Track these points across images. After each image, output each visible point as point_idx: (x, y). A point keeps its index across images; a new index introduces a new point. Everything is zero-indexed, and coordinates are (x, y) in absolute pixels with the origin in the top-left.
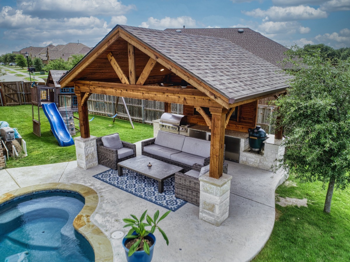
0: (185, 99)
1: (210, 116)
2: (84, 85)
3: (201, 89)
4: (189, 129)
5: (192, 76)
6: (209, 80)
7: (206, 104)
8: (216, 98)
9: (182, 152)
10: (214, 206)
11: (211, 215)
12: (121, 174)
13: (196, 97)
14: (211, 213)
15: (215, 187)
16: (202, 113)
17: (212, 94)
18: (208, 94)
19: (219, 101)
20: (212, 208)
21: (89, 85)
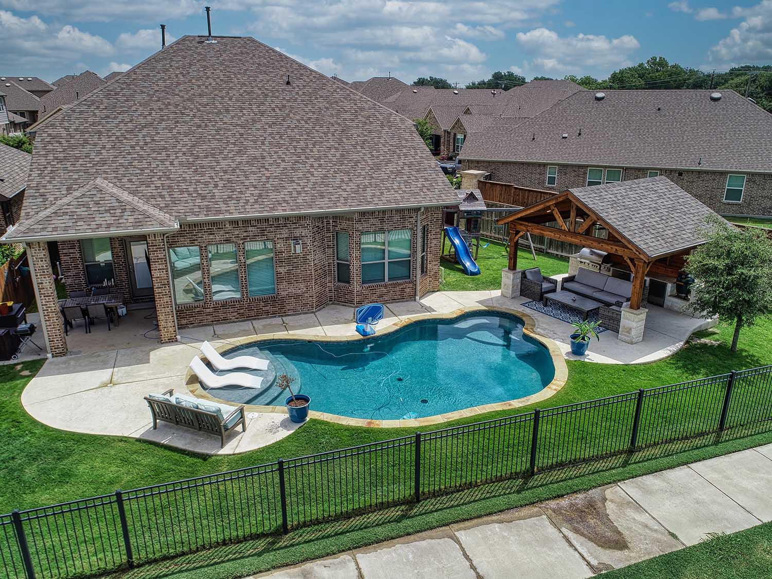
0: (616, 250)
1: (634, 265)
2: (521, 225)
3: (630, 246)
4: (612, 268)
5: (624, 237)
6: (636, 240)
7: (632, 256)
8: (640, 253)
9: (603, 291)
11: (628, 336)
12: (546, 305)
13: (624, 250)
14: (628, 334)
15: (633, 316)
16: (628, 261)
17: (636, 250)
18: (634, 250)
19: (642, 256)
20: (629, 330)
21: (527, 225)
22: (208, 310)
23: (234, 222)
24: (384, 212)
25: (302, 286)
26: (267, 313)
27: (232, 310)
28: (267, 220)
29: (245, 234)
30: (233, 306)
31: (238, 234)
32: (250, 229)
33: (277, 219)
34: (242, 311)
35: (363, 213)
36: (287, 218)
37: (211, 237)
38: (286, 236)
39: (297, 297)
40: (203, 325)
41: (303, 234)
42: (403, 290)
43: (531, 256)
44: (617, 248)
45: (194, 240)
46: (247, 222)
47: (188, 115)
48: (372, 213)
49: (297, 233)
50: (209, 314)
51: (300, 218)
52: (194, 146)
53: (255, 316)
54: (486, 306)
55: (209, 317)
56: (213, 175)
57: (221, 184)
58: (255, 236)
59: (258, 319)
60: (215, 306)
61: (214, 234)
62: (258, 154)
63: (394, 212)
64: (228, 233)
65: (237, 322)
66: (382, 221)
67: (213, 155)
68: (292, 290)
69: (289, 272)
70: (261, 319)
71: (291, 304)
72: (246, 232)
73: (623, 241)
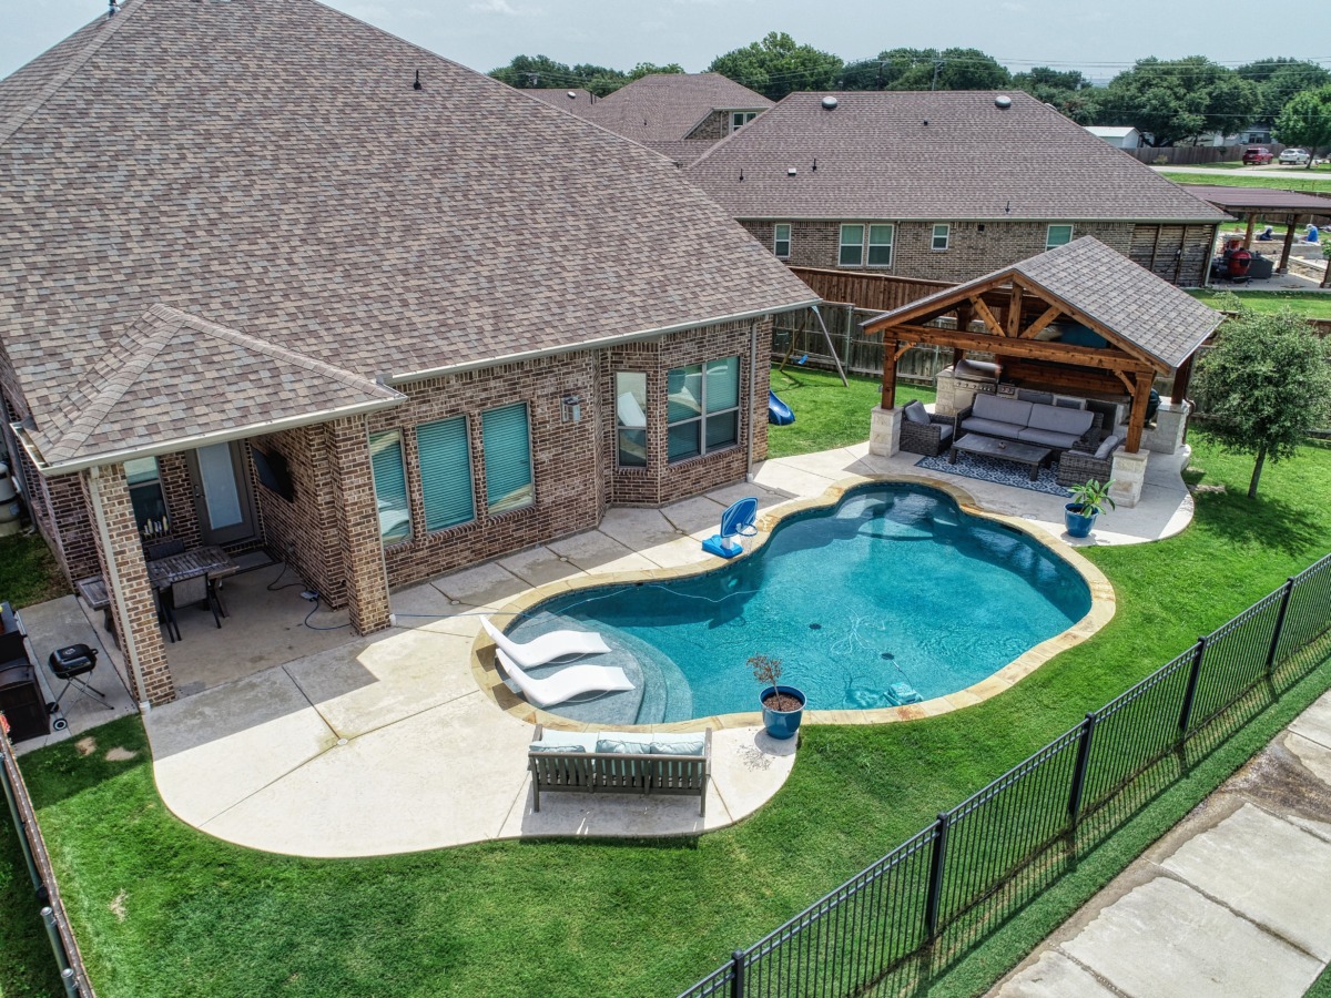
0: (1100, 361)
1: (1134, 382)
4: (1016, 390)
5: (1124, 340)
7: (1131, 368)
8: (1152, 364)
9: (1027, 428)
10: (1130, 485)
11: (1124, 496)
12: (953, 462)
13: (1118, 360)
14: (1125, 493)
15: (1134, 462)
16: (1123, 377)
17: (1148, 360)
18: (1143, 359)
19: (1156, 368)
20: (1127, 487)
22: (420, 554)
23: (466, 376)
24: (703, 329)
25: (577, 481)
26: (521, 541)
27: (461, 546)
28: (520, 364)
29: (484, 395)
30: (463, 539)
31: (472, 397)
32: (492, 384)
33: (537, 360)
34: (478, 546)
35: (672, 336)
36: (553, 357)
37: (425, 407)
38: (552, 390)
39: (569, 503)
40: (411, 586)
41: (580, 384)
42: (728, 466)
43: (839, 381)
44: (1102, 358)
45: (393, 418)
46: (487, 372)
47: (263, 158)
48: (685, 332)
49: (570, 382)
50: (423, 561)
51: (574, 354)
52: (312, 222)
53: (501, 551)
54: (868, 476)
55: (422, 567)
56: (385, 280)
57: (411, 297)
58: (500, 396)
59: (506, 556)
60: (433, 543)
61: (429, 401)
62: (443, 231)
63: (718, 328)
64: (453, 396)
65: (471, 567)
66: (701, 345)
67: (361, 238)
68: (562, 493)
69: (555, 460)
70: (511, 555)
71: (560, 518)
72: (485, 390)
73: (1121, 345)
